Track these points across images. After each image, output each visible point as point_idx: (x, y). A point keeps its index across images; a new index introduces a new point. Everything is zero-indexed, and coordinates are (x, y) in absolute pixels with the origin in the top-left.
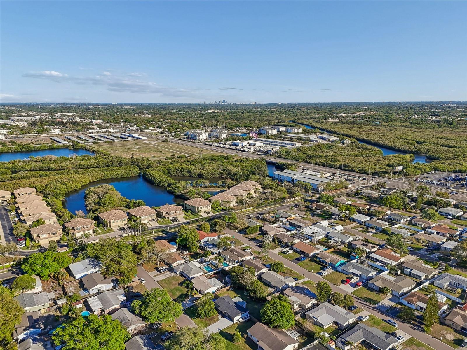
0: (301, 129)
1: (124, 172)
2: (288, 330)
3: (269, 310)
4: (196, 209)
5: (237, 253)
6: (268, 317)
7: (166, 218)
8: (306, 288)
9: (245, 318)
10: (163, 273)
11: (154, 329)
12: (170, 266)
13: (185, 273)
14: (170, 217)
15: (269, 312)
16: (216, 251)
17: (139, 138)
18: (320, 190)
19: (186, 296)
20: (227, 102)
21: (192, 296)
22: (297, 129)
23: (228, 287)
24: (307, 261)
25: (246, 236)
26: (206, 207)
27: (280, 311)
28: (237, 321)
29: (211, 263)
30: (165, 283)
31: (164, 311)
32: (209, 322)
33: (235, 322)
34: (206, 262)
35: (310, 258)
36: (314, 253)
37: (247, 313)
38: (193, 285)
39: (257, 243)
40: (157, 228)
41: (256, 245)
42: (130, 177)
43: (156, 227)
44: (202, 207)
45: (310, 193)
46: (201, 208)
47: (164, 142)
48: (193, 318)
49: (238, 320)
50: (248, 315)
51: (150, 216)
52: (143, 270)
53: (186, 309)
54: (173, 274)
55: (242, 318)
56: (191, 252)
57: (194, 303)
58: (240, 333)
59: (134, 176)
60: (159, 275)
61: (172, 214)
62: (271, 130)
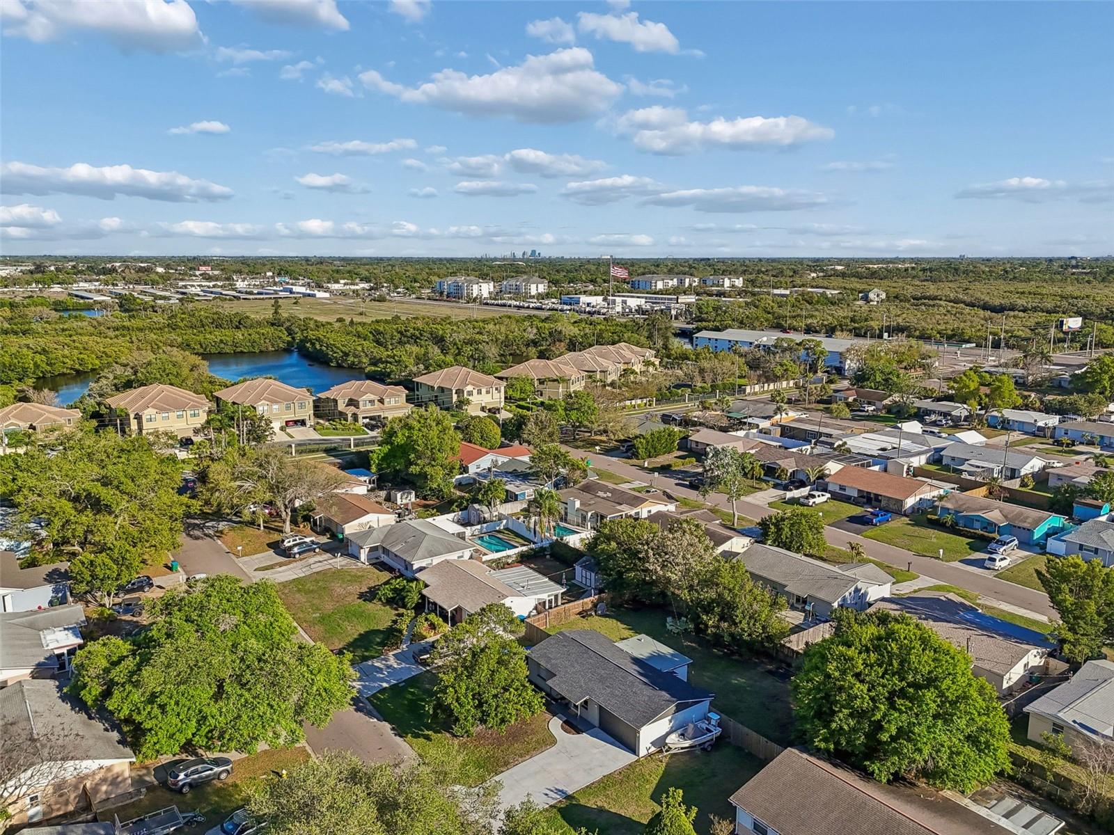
0: (741, 279)
1: (241, 337)
2: (981, 797)
3: (857, 676)
4: (455, 397)
5: (609, 495)
6: (851, 715)
7: (346, 420)
8: (962, 604)
9: (698, 733)
10: (301, 560)
11: (180, 791)
12: (333, 536)
13: (394, 550)
14: (360, 417)
15: (860, 688)
16: (527, 491)
17: (309, 295)
18: (849, 370)
19: (390, 636)
20: (541, 255)
21: (416, 637)
22: (730, 279)
23: (588, 602)
24: (899, 524)
25: (634, 461)
26: (488, 392)
27: (931, 682)
28: (653, 749)
29: (507, 529)
30: (299, 591)
31: (243, 685)
32: (499, 754)
33: (643, 752)
34: (485, 521)
35: (905, 515)
36: (918, 499)
37: (706, 704)
38: (425, 592)
39: (680, 479)
40: (310, 444)
41: (677, 484)
42: (261, 352)
43: (311, 440)
44: (475, 392)
45: (820, 374)
46: (470, 393)
47: (375, 300)
48: (416, 736)
49: (660, 743)
50: (715, 717)
51: (288, 408)
52: (219, 550)
53: (383, 690)
54: (340, 561)
55: (680, 729)
56: (425, 498)
57: (424, 663)
58: (695, 810)
59: (271, 349)
60: (281, 565)
61: (369, 406)
62: (663, 280)
